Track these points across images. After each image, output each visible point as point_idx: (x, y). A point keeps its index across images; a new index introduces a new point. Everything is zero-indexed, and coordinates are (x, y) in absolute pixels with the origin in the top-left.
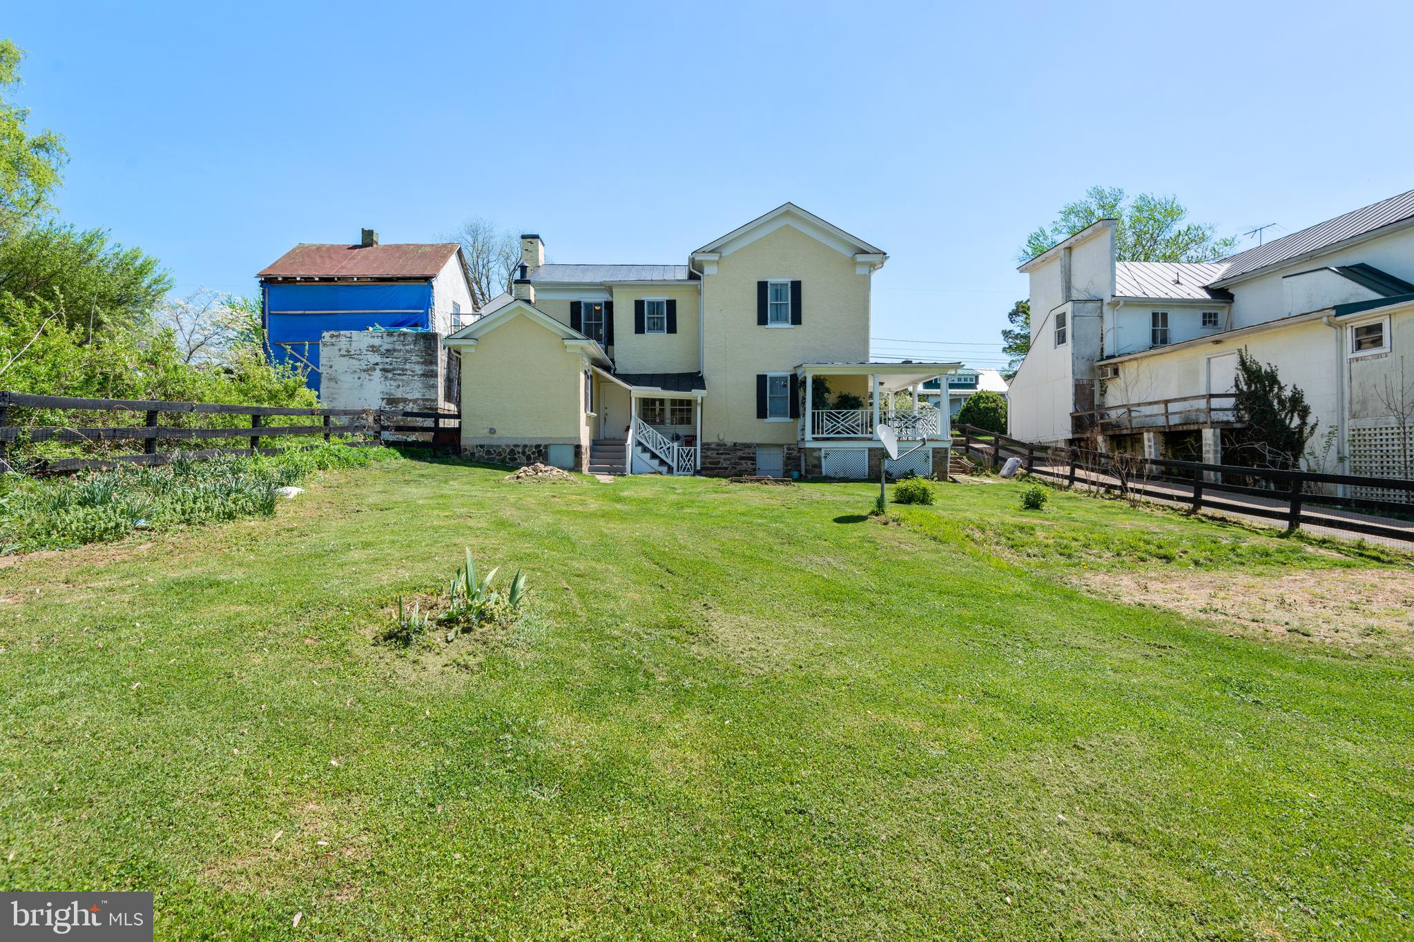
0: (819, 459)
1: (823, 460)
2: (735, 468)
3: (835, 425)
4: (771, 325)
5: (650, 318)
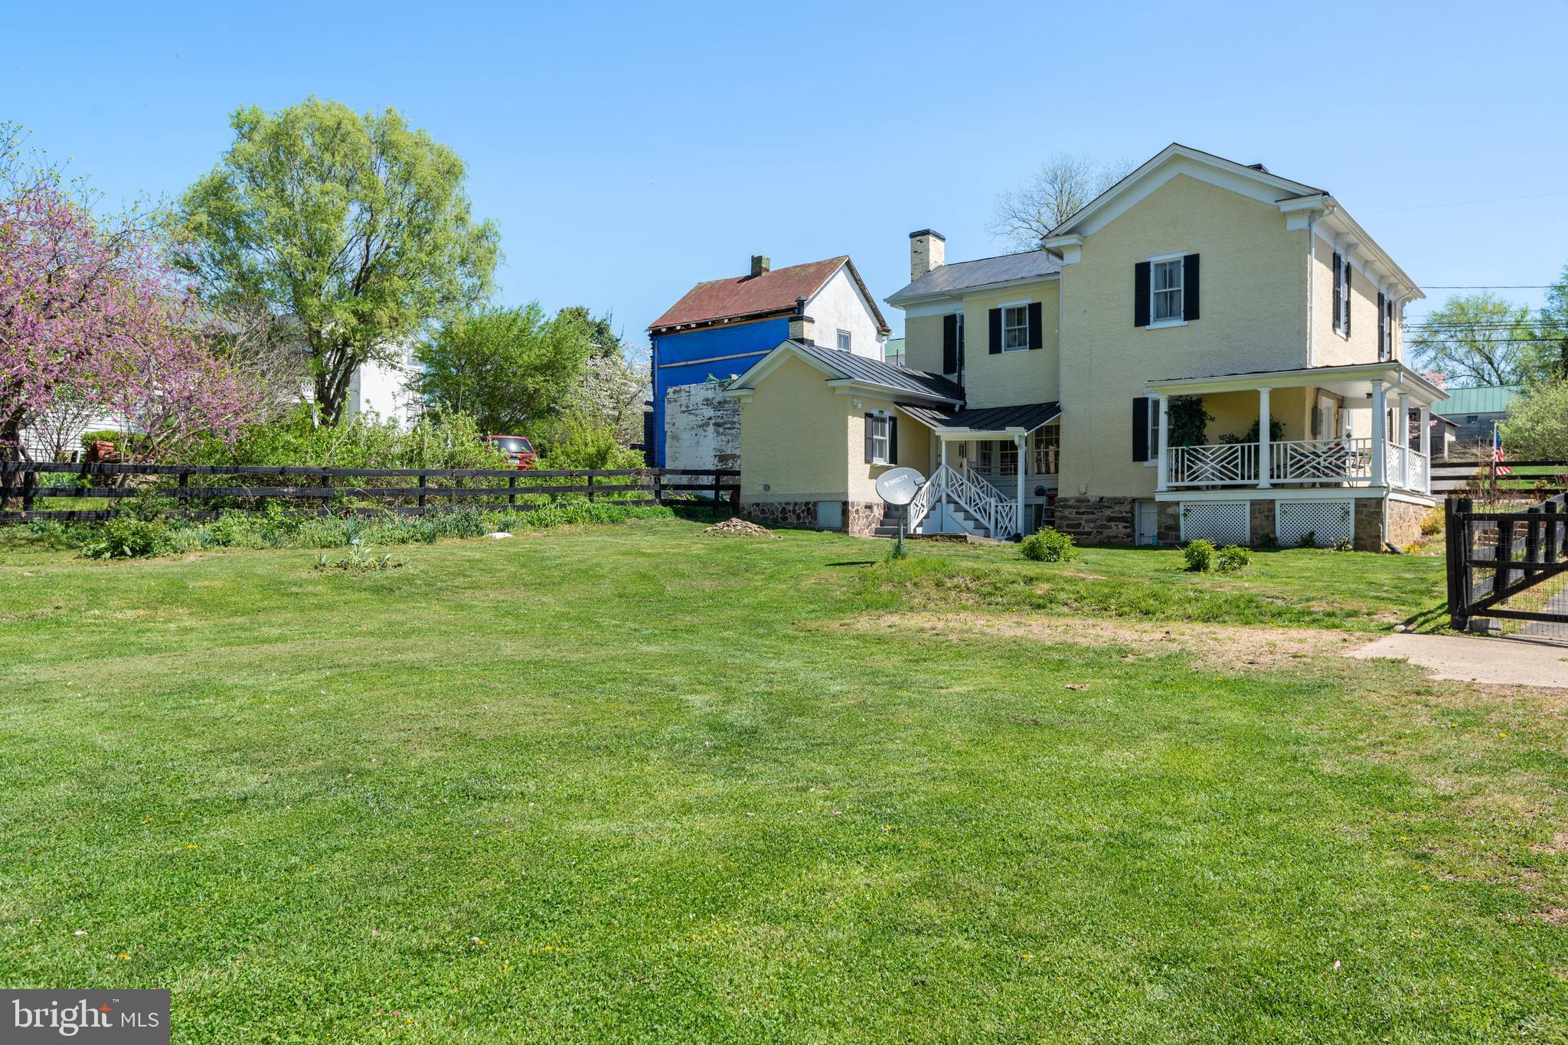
0: (1176, 517)
1: (1182, 518)
2: (1101, 533)
3: (1202, 467)
4: (1153, 325)
5: (1008, 331)
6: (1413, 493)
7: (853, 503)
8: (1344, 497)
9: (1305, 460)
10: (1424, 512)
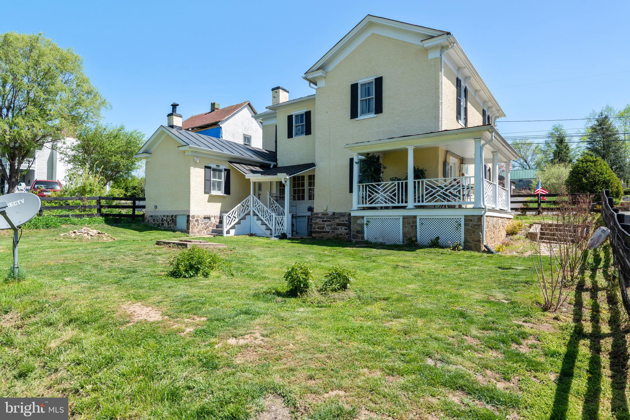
0: (362, 226)
1: (365, 226)
2: (334, 232)
3: (376, 196)
4: (360, 118)
5: (297, 126)
6: (501, 211)
7: (193, 217)
8: (459, 214)
9: (434, 191)
10: (507, 222)
